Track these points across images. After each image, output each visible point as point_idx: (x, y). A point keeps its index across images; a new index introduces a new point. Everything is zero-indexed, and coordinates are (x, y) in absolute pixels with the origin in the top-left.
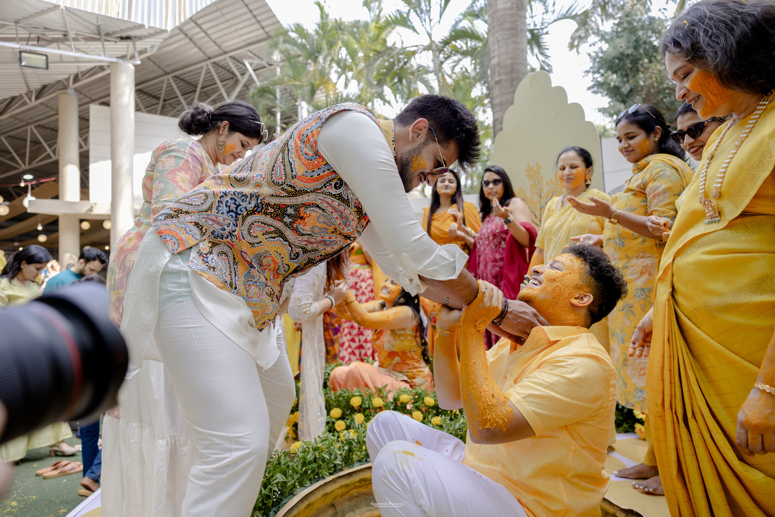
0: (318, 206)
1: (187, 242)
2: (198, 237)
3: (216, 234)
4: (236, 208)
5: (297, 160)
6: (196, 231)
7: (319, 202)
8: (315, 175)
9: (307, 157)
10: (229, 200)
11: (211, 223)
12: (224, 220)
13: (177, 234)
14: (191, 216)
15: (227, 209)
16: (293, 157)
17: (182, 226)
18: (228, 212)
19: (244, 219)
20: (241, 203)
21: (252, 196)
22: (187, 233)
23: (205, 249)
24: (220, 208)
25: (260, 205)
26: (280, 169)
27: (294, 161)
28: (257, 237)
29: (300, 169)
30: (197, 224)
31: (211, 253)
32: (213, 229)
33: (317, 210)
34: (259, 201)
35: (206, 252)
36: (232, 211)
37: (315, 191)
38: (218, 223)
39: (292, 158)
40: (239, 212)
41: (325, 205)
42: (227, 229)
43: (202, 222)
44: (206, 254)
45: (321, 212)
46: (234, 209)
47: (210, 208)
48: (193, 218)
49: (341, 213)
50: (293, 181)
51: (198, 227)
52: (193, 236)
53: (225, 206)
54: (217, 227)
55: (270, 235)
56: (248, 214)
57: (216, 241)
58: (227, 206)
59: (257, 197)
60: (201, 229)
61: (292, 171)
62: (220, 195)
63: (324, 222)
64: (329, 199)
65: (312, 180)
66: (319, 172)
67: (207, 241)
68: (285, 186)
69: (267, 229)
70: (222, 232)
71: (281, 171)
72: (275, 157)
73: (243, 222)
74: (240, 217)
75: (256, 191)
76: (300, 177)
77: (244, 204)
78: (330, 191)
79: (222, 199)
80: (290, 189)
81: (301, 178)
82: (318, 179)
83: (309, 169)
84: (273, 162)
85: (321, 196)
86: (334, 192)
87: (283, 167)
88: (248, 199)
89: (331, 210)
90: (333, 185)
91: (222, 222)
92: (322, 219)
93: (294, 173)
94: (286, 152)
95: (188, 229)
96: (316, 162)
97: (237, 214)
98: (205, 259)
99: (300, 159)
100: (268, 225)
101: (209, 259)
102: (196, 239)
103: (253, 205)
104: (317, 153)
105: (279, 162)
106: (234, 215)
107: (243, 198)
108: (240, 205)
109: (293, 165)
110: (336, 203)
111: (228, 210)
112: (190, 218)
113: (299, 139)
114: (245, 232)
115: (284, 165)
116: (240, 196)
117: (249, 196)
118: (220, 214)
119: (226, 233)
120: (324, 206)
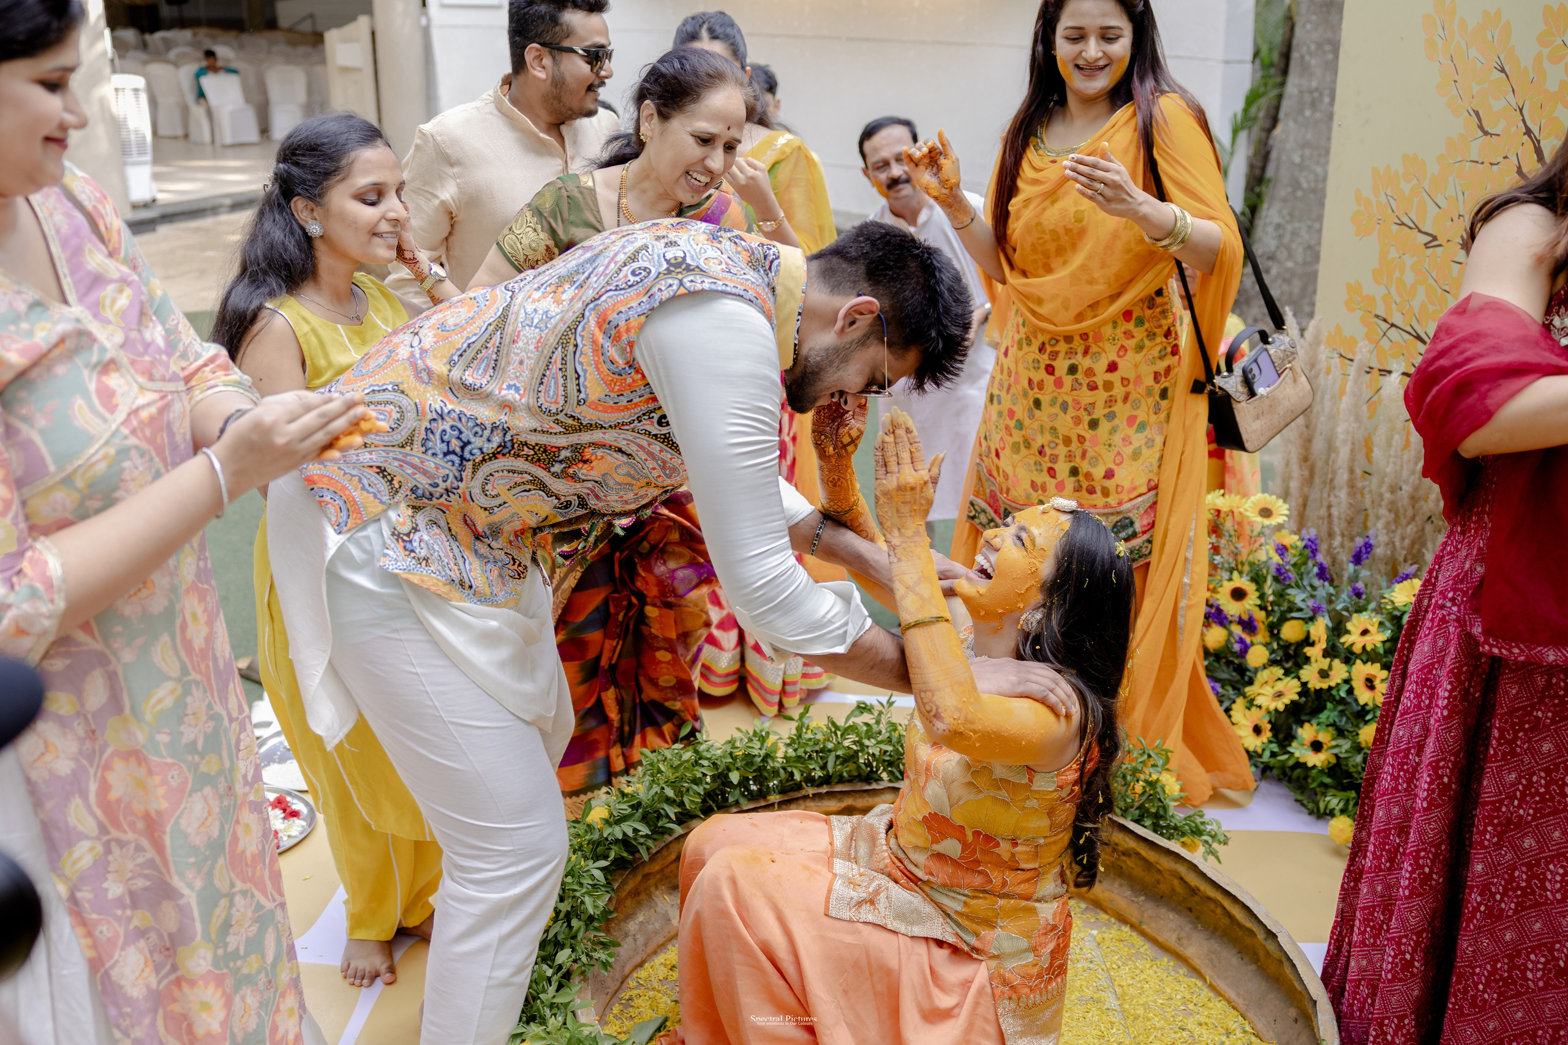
0: (620, 450)
1: (365, 507)
2: (385, 498)
3: (420, 492)
4: (462, 448)
5: (591, 369)
6: (382, 485)
7: (622, 444)
8: (623, 401)
9: (612, 367)
10: (449, 430)
11: (410, 471)
12: (437, 468)
13: (344, 488)
14: (370, 453)
15: (444, 447)
16: (586, 360)
17: (354, 472)
18: (445, 454)
19: (476, 467)
20: (473, 439)
21: (494, 428)
22: (363, 488)
23: (403, 524)
24: (430, 444)
25: (509, 445)
26: (556, 383)
27: (585, 371)
28: (498, 495)
29: (594, 388)
30: (382, 471)
31: (415, 529)
32: (414, 483)
33: (619, 456)
34: (508, 438)
35: (405, 529)
36: (454, 453)
37: (617, 426)
38: (425, 473)
39: (581, 363)
40: (467, 455)
41: (635, 448)
42: (442, 485)
43: (392, 467)
44: (408, 535)
45: (625, 459)
46: (458, 450)
47: (409, 441)
48: (374, 456)
49: (664, 462)
50: (579, 409)
51: (384, 477)
52: (375, 496)
53: (439, 441)
54: (423, 481)
55: (523, 487)
56: (484, 460)
57: (418, 503)
58: (443, 441)
59: (505, 431)
60: (391, 482)
61: (579, 391)
62: (430, 416)
63: (629, 475)
64: (644, 441)
65: (616, 407)
66: (631, 396)
67: (403, 505)
68: (561, 417)
69: (517, 478)
70: (431, 489)
71: (557, 388)
72: (547, 352)
73: (474, 473)
74: (469, 465)
75: (504, 418)
76: (593, 403)
77: (477, 442)
78: (648, 428)
79: (434, 424)
80: (570, 421)
81: (595, 406)
82: (627, 408)
83: (612, 391)
84: (542, 365)
85: (629, 435)
86: (655, 429)
87: (561, 381)
88: (487, 433)
89: (644, 456)
90: (655, 420)
91: (434, 471)
92: (623, 470)
93: (582, 396)
94: (571, 348)
95: (365, 482)
96: (629, 380)
97: (462, 458)
98: (408, 546)
99: (598, 369)
100: (521, 473)
101: (415, 544)
102: (381, 502)
103: (495, 445)
104: (632, 364)
105: (554, 368)
106: (457, 460)
107: (477, 429)
108: (469, 443)
109: (582, 380)
110: (656, 447)
111: (445, 449)
112: (368, 456)
113: (600, 328)
114: (477, 491)
115: (565, 377)
116: (471, 424)
117: (489, 427)
118: (428, 457)
119: (440, 490)
120: (632, 449)
